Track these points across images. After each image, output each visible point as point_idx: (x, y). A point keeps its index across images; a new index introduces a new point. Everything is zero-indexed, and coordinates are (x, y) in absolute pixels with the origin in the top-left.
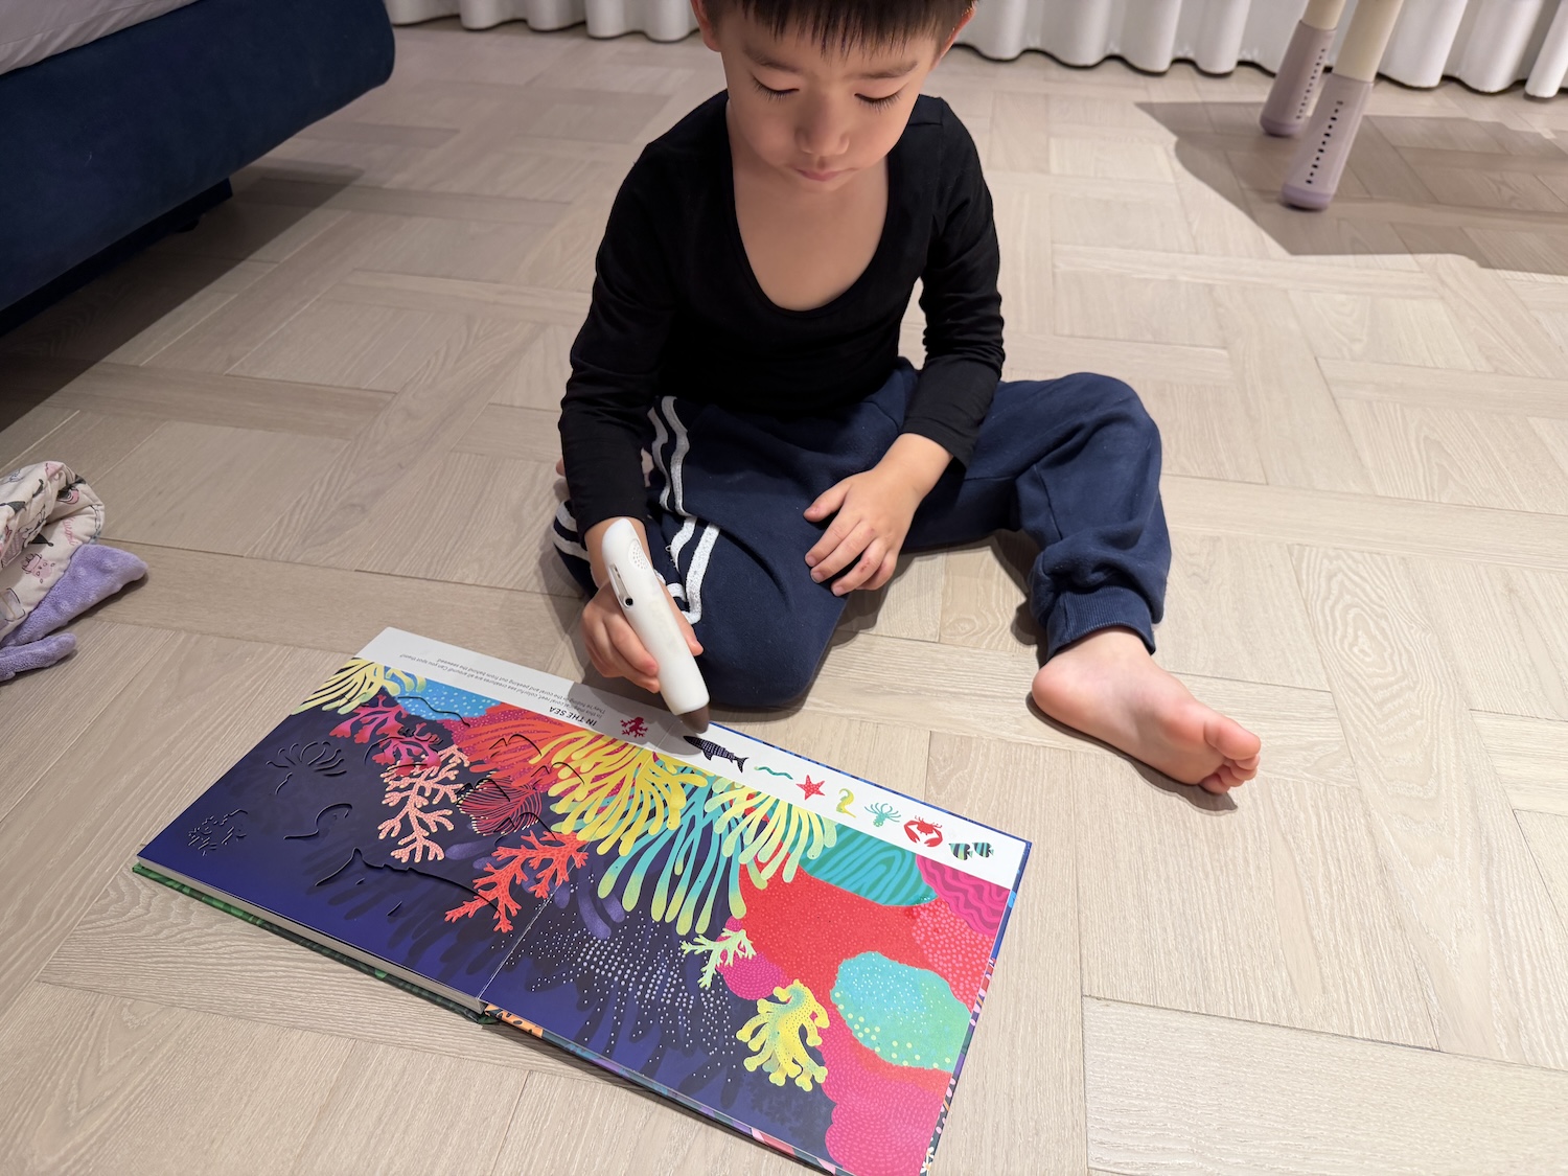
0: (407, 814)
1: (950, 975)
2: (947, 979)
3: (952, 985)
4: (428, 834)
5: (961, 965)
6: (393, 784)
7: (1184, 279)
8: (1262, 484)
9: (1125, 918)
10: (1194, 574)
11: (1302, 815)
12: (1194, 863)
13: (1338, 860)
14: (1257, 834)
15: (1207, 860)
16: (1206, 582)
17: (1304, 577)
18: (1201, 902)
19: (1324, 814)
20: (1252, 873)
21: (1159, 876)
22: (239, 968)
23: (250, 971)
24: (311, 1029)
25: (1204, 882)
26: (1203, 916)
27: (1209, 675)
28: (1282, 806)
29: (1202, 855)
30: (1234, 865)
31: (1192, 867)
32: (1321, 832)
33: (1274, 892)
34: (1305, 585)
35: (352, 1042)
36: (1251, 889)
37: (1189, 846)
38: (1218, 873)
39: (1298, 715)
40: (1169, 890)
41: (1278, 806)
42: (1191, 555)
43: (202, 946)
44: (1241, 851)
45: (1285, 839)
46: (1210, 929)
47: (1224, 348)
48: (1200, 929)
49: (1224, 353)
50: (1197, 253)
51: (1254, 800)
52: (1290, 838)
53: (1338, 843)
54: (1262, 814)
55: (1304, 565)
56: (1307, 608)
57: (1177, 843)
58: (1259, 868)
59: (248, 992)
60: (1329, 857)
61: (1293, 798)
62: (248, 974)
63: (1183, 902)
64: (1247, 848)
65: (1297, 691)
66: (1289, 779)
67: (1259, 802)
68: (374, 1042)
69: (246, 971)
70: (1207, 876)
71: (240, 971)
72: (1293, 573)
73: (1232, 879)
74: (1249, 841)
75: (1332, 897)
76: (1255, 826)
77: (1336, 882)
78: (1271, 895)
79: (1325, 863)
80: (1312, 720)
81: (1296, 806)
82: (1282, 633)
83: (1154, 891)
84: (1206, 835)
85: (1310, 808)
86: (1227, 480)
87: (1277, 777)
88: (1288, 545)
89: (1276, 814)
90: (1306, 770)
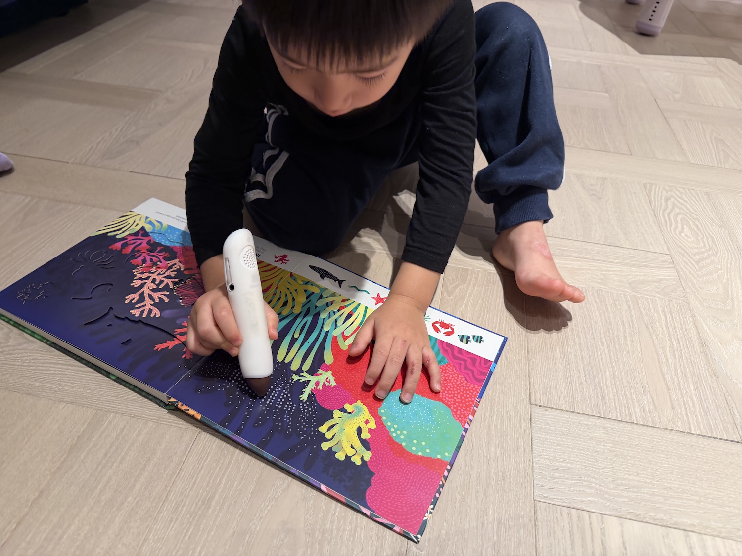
0: (143, 292)
1: (452, 406)
2: (450, 407)
3: (452, 411)
4: (153, 303)
5: (459, 400)
6: (139, 276)
8: (629, 155)
9: (555, 364)
10: (593, 195)
11: (656, 315)
12: (595, 337)
13: (678, 339)
14: (631, 324)
15: (603, 336)
16: (600, 199)
17: (653, 199)
18: (600, 358)
19: (669, 315)
20: (629, 343)
21: (575, 343)
22: (34, 368)
23: (40, 370)
24: (71, 403)
25: (601, 347)
26: (601, 365)
27: (603, 243)
28: (644, 310)
29: (600, 333)
30: (618, 339)
31: (594, 340)
32: (667, 324)
33: (642, 354)
34: (654, 202)
35: (95, 411)
36: (628, 352)
37: (592, 328)
38: (609, 342)
39: (652, 265)
40: (581, 350)
41: (642, 310)
42: (591, 185)
43: (14, 356)
44: (622, 332)
45: (647, 327)
46: (605, 372)
47: (607, 93)
48: (599, 371)
49: (607, 95)
50: (591, 51)
51: (629, 306)
52: (649, 326)
53: (677, 330)
54: (633, 313)
55: (653, 193)
56: (655, 214)
57: (585, 326)
58: (632, 341)
59: (36, 381)
60: (672, 337)
61: (651, 306)
62: (39, 371)
63: (590, 357)
64: (625, 331)
65: (651, 253)
66: (648, 297)
67: (632, 307)
68: (109, 411)
69: (37, 370)
70: (603, 344)
71: (34, 370)
72: (647, 197)
73: (617, 346)
74: (627, 327)
75: (675, 358)
76: (629, 319)
77: (677, 350)
78: (640, 355)
79: (670, 340)
80: (660, 268)
81: (653, 310)
82: (641, 225)
83: (572, 350)
84: (602, 323)
85: (661, 312)
86: (610, 152)
87: (641, 295)
88: (643, 184)
89: (641, 314)
90: (658, 292)
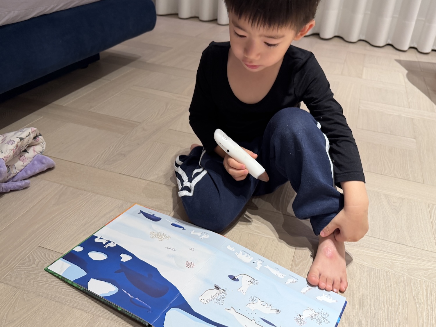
7: (403, 115)
8: (422, 183)
9: (354, 316)
10: (394, 209)
11: (421, 292)
12: (381, 302)
13: (432, 308)
14: (404, 295)
15: (385, 301)
16: (398, 212)
17: (433, 215)
18: (381, 315)
19: (429, 293)
20: (401, 308)
21: (368, 304)
24: (81, 309)
26: (381, 319)
27: (395, 242)
28: (414, 287)
29: (384, 300)
30: (395, 304)
31: (380, 303)
32: (427, 298)
33: (408, 315)
34: (433, 217)
36: (399, 313)
37: (379, 296)
38: (389, 306)
39: (424, 259)
40: (370, 309)
41: (413, 287)
42: (394, 203)
44: (398, 300)
45: (414, 298)
46: (383, 324)
48: (379, 323)
49: (415, 140)
51: (405, 284)
52: (416, 298)
53: (433, 303)
54: (407, 289)
55: (433, 211)
56: (432, 225)
57: (375, 294)
58: (403, 306)
60: (429, 307)
61: (419, 286)
63: (375, 314)
64: (400, 299)
65: (425, 251)
66: (418, 279)
67: (406, 285)
70: (384, 307)
72: (429, 213)
73: (393, 308)
74: (401, 297)
75: (428, 320)
76: (404, 292)
77: (430, 315)
78: (406, 316)
79: (427, 308)
80: (429, 261)
81: (419, 288)
82: (422, 232)
83: (365, 309)
84: (386, 293)
85: (424, 290)
86: (410, 181)
87: (414, 278)
88: (428, 204)
89: (412, 290)
90: (425, 277)
